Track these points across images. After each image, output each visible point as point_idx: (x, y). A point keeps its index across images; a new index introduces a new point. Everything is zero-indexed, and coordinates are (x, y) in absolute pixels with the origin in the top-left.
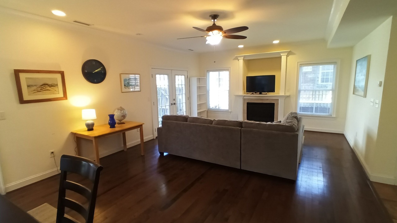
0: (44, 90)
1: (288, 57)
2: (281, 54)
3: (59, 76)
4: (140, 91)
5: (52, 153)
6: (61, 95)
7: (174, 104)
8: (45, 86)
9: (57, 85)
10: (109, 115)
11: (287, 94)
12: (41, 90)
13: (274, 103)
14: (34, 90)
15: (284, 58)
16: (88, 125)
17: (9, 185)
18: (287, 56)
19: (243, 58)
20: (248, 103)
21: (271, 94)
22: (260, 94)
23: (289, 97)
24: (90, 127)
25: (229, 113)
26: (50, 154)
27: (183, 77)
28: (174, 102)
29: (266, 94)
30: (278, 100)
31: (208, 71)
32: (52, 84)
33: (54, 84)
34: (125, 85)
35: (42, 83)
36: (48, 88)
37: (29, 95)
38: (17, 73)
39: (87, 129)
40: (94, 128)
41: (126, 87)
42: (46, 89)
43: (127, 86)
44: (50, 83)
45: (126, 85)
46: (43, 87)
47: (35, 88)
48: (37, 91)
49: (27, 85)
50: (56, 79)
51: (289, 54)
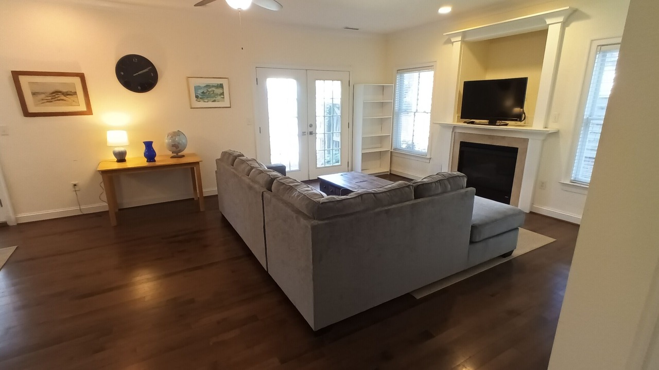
0: (56, 99)
1: (567, 28)
2: (548, 21)
3: (77, 80)
4: (230, 107)
5: (75, 185)
6: (83, 108)
7: (311, 133)
8: (57, 95)
9: (75, 93)
10: (145, 143)
11: (552, 128)
12: (52, 99)
13: (518, 148)
14: (43, 100)
15: (554, 32)
16: (116, 154)
17: (19, 216)
18: (565, 25)
19: (459, 38)
20: (463, 144)
21: (512, 126)
22: (490, 123)
23: (556, 134)
24: (121, 157)
25: (425, 160)
26: (71, 187)
27: (338, 84)
28: (311, 130)
29: (506, 125)
30: (526, 141)
31: (402, 71)
32: (67, 92)
33: (71, 92)
34: (197, 97)
35: (53, 90)
36: (63, 97)
37: (36, 105)
38: (16, 75)
39: (116, 160)
40: (126, 158)
41: (198, 100)
42: (59, 98)
43: (201, 98)
44: (64, 90)
45: (200, 96)
46: (54, 96)
47: (43, 96)
48: (46, 101)
49: (32, 92)
50: (73, 85)
51: (572, 16)
